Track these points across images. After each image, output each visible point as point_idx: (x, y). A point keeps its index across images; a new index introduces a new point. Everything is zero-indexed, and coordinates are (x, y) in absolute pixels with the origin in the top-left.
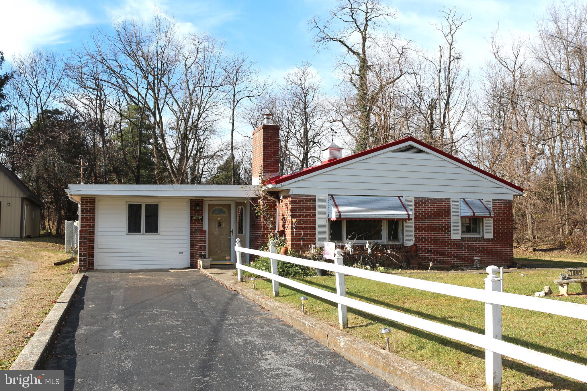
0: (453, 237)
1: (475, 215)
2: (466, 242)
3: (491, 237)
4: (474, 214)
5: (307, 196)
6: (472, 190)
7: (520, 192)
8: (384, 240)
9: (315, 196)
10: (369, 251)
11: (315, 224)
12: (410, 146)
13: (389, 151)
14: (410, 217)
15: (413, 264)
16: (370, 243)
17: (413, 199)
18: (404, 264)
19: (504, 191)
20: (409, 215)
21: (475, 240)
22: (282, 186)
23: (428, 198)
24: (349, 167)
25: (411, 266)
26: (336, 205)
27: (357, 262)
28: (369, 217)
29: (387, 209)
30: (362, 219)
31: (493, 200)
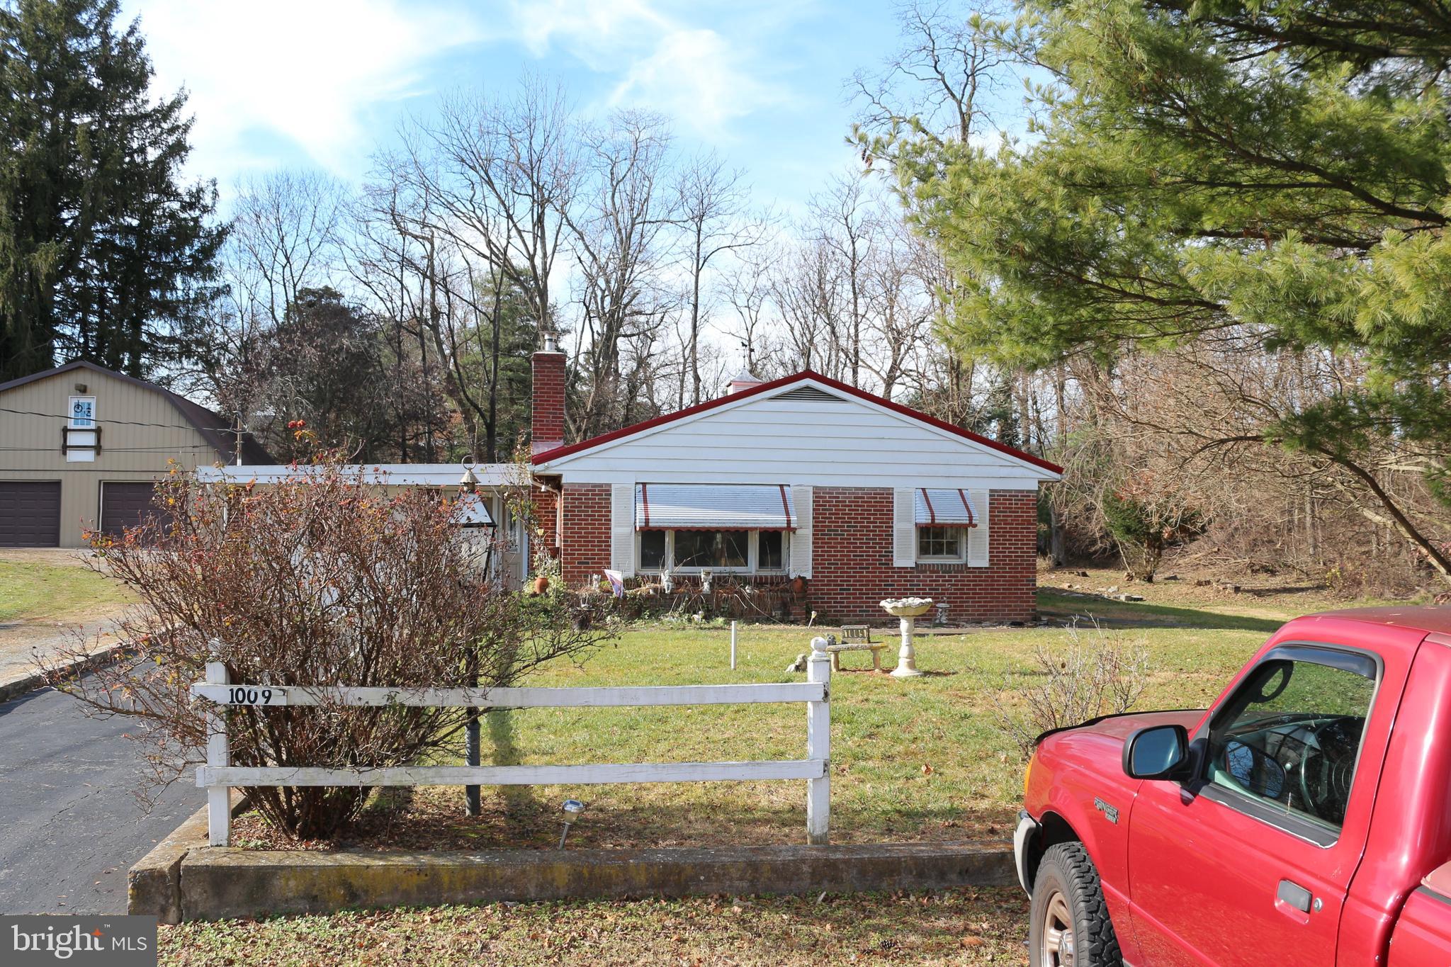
0: (898, 563)
1: (936, 521)
2: (928, 574)
3: (985, 563)
4: (933, 519)
5: (595, 485)
6: (942, 470)
7: (1056, 476)
8: (752, 567)
9: (610, 485)
10: (706, 586)
11: (610, 537)
12: (807, 387)
13: (763, 399)
14: (792, 525)
15: (795, 614)
16: (707, 574)
17: (811, 489)
18: (777, 614)
19: (1018, 472)
20: (789, 522)
21: (947, 569)
22: (547, 468)
23: (844, 488)
24: (679, 431)
25: (792, 618)
26: (645, 501)
27: (678, 606)
28: (707, 525)
29: (747, 510)
30: (692, 527)
31: (991, 491)
